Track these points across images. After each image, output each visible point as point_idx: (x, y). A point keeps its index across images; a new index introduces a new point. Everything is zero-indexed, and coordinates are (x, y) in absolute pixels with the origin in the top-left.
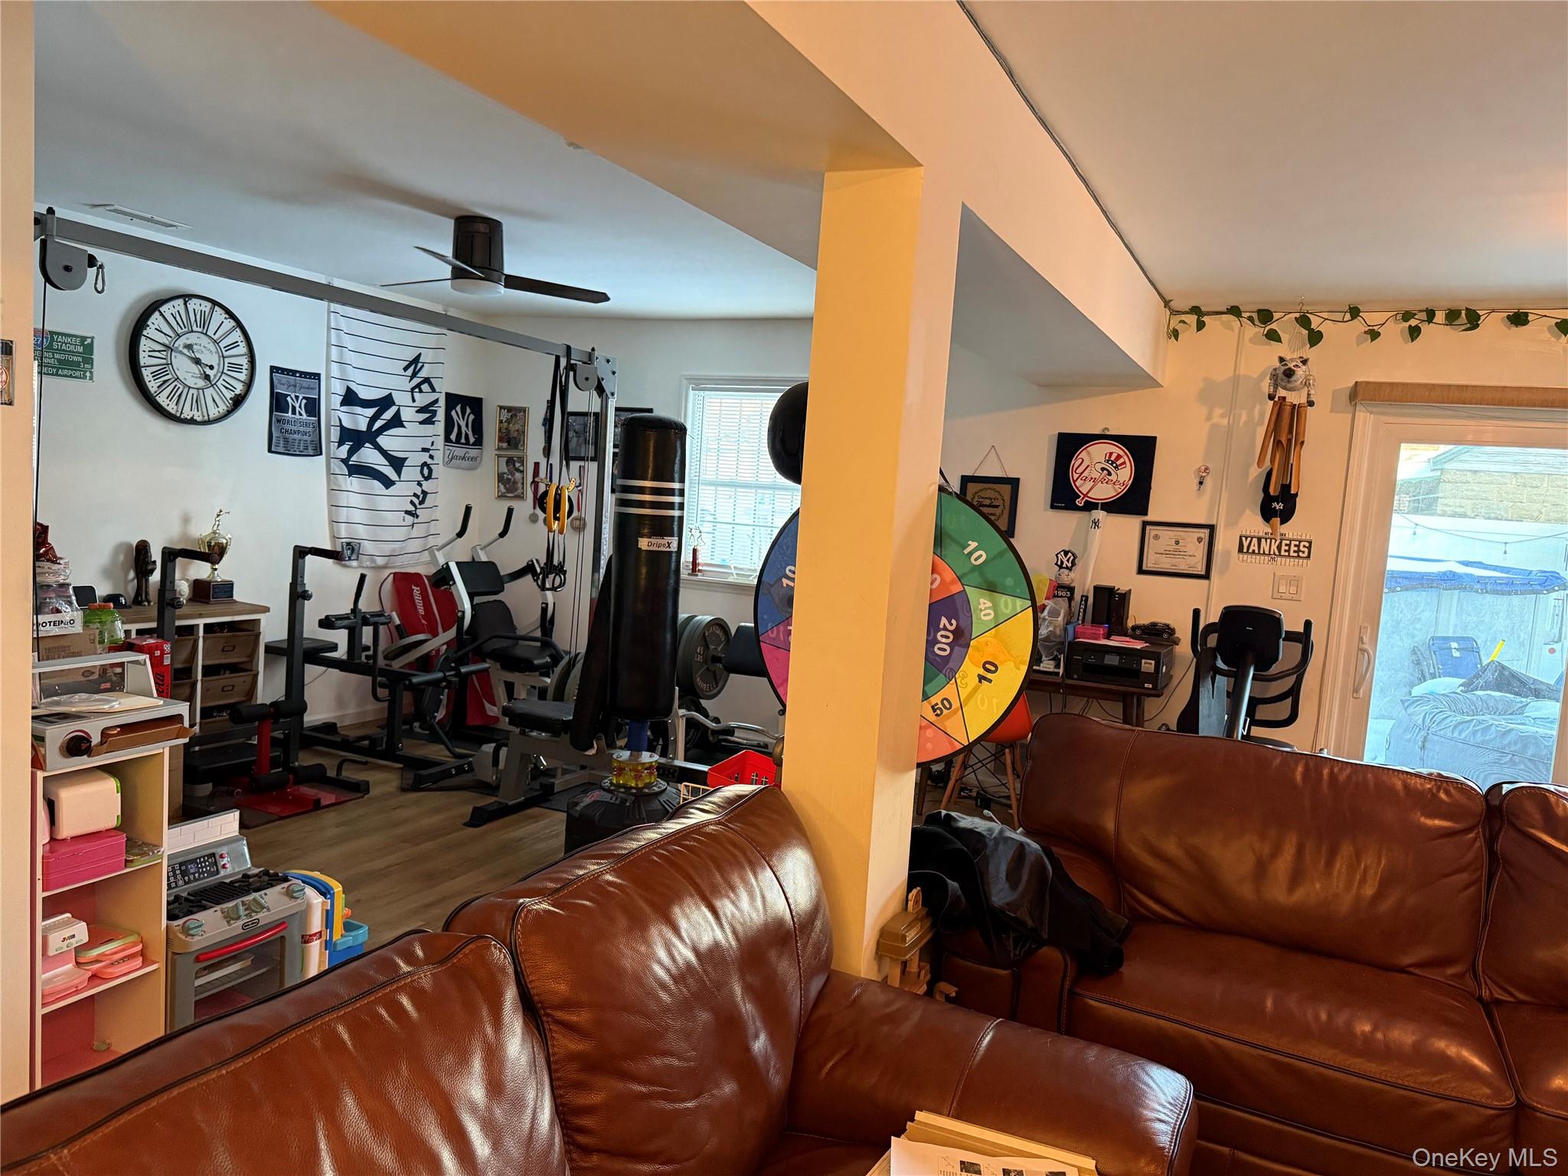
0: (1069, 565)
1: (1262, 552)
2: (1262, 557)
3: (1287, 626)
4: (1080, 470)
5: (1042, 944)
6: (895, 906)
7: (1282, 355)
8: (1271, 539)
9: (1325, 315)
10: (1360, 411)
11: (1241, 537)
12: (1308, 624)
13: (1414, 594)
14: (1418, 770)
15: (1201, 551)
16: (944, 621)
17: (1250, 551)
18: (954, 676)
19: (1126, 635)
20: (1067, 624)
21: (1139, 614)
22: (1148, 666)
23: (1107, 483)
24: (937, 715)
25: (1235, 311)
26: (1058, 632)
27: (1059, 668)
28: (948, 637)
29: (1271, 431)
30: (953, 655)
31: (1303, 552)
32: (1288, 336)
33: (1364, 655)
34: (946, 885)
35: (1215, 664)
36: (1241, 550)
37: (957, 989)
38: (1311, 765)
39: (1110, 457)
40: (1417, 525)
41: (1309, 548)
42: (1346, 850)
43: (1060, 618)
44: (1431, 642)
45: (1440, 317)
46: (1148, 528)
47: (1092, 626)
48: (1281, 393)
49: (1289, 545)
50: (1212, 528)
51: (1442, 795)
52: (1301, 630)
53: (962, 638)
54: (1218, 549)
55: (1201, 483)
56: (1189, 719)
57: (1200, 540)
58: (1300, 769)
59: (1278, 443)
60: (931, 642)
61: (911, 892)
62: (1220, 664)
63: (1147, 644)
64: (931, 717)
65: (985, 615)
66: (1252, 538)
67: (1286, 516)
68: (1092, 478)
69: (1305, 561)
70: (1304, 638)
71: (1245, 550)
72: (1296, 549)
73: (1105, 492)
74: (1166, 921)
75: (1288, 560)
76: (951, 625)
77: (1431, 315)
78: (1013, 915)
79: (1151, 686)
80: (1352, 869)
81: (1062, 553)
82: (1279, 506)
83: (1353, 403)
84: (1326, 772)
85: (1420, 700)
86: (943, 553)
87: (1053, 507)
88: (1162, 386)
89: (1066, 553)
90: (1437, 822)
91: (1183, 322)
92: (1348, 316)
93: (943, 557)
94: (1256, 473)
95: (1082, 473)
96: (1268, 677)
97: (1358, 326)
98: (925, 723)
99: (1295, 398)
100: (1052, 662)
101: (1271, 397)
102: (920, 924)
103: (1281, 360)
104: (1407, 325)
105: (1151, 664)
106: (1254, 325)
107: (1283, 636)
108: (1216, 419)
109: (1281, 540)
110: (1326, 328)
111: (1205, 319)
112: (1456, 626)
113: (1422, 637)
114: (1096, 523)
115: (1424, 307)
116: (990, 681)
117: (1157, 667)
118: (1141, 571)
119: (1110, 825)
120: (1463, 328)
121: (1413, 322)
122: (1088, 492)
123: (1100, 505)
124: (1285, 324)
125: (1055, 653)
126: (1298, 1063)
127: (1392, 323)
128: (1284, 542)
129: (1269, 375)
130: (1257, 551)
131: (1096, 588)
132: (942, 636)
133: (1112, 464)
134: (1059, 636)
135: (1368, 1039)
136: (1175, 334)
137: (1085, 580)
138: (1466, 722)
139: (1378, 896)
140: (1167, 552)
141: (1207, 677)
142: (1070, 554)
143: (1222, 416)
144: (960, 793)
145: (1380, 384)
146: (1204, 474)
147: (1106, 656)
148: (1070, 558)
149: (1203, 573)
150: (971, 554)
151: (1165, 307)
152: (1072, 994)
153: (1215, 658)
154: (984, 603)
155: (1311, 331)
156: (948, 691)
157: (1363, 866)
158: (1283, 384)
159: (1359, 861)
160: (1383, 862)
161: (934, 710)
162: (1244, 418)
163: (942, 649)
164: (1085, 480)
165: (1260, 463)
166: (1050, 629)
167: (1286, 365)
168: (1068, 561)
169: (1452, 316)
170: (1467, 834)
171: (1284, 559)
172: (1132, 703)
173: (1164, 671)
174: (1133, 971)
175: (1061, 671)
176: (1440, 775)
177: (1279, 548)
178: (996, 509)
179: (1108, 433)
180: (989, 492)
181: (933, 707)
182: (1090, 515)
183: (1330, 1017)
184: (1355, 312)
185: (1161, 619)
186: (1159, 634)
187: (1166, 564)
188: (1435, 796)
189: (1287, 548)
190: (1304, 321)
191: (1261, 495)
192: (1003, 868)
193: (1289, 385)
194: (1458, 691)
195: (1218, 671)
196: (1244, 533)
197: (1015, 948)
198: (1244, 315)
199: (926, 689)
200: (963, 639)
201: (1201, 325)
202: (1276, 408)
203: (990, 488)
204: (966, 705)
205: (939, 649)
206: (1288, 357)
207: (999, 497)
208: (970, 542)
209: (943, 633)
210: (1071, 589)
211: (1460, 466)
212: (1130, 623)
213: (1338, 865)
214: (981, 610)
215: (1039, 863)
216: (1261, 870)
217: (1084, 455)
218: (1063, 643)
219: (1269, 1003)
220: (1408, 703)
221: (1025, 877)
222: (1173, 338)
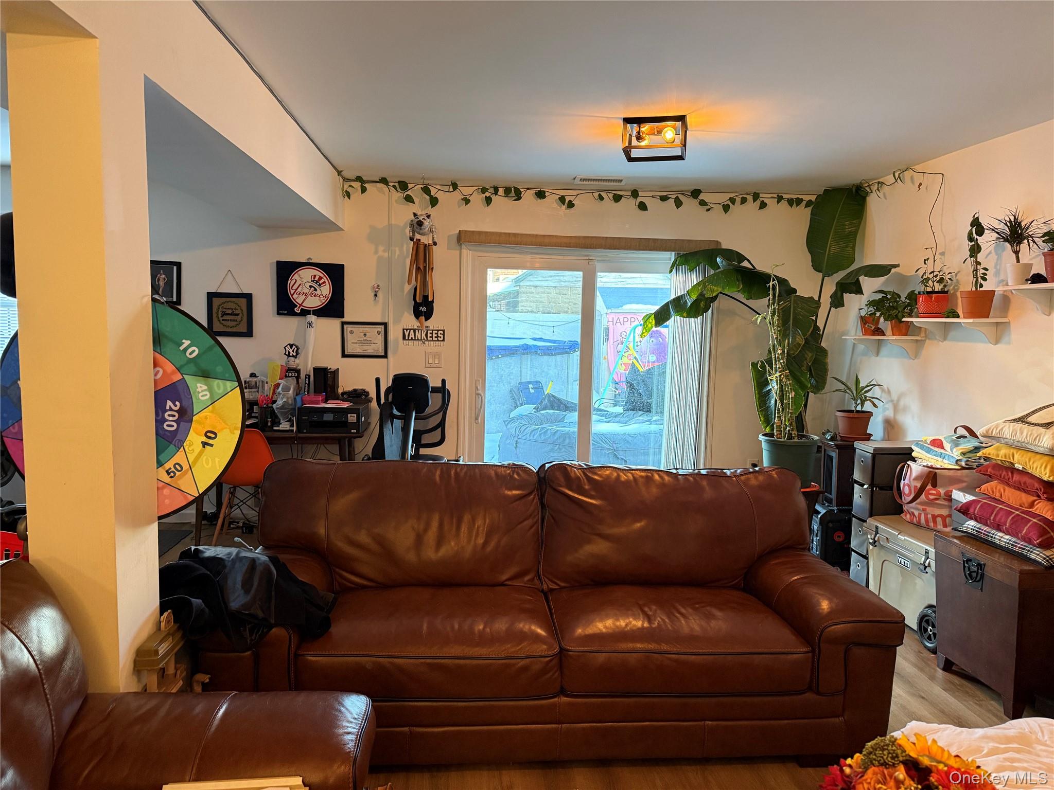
0: (295, 354)
1: (416, 339)
2: (417, 342)
3: (432, 384)
4: (295, 287)
5: (271, 627)
6: (149, 629)
7: (415, 212)
8: (421, 330)
9: (439, 187)
10: (464, 249)
11: (403, 330)
12: (444, 381)
13: (508, 358)
14: (503, 463)
15: (380, 339)
16: (169, 403)
17: (410, 338)
18: (182, 445)
19: (338, 399)
20: (297, 395)
21: (346, 384)
22: (352, 418)
23: (314, 296)
24: (171, 477)
25: (384, 181)
26: (290, 402)
27: (293, 427)
28: (174, 416)
29: (413, 261)
30: (180, 429)
31: (440, 337)
32: (418, 200)
33: (479, 397)
34: (190, 603)
35: (392, 412)
36: (404, 338)
37: (209, 676)
38: (444, 469)
39: (315, 277)
40: (509, 318)
41: (444, 335)
42: (467, 518)
43: (291, 392)
44: (519, 386)
45: (501, 191)
46: (346, 326)
47: (315, 395)
48: (417, 236)
49: (432, 333)
50: (385, 325)
51: (516, 476)
52: (440, 385)
53: (185, 415)
54: (390, 338)
55: (376, 295)
56: (379, 450)
57: (379, 333)
58: (438, 473)
59: (418, 269)
60: (160, 421)
61: (162, 615)
62: (395, 412)
63: (352, 404)
64: (166, 479)
65: (202, 396)
66: (410, 330)
67: (428, 315)
68: (304, 293)
69: (442, 343)
70: (442, 390)
71: (407, 338)
72: (436, 335)
73: (313, 303)
74: (364, 587)
75: (432, 342)
76: (176, 406)
77: (496, 190)
78: (247, 612)
79: (355, 431)
80: (470, 530)
81: (289, 346)
82: (424, 309)
83: (459, 244)
84: (453, 472)
85: (512, 420)
86: (162, 350)
87: (278, 314)
88: (343, 230)
89: (291, 346)
90: (514, 492)
91: (350, 186)
92: (451, 189)
93: (163, 354)
94: (408, 288)
95: (296, 289)
96: (423, 417)
97: (457, 196)
98: (161, 484)
99: (426, 240)
100: (288, 423)
101: (412, 239)
102: (171, 638)
103: (415, 215)
104: (484, 195)
105: (354, 416)
106: (397, 191)
107: (430, 390)
108: (380, 253)
109: (427, 330)
110: (440, 196)
111: (366, 185)
112: (531, 375)
113: (514, 382)
114: (310, 324)
115: (492, 185)
116: (212, 445)
117: (358, 418)
118: (344, 355)
119: (322, 531)
120: (514, 199)
121: (487, 194)
122: (302, 303)
123: (312, 311)
124: (415, 191)
125: (290, 416)
126: (443, 661)
127: (476, 194)
128: (429, 332)
129: (409, 225)
130: (414, 338)
131: (314, 369)
132: (169, 415)
133: (316, 283)
134: (292, 404)
135: (482, 633)
136: (348, 195)
137: (307, 363)
138: (537, 429)
139: (486, 543)
140: (360, 342)
141: (388, 421)
142: (294, 347)
143: (384, 251)
144: (229, 526)
145: (473, 232)
146: (377, 290)
147: (325, 415)
148: (294, 349)
149: (383, 354)
150: (185, 350)
151: (338, 175)
152: (297, 656)
153: (392, 408)
154: (201, 387)
155: (431, 197)
156: (179, 458)
157: (476, 526)
158: (418, 230)
159: (474, 524)
160: (487, 521)
161: (168, 473)
162: (397, 253)
163: (170, 424)
164: (299, 294)
165: (409, 282)
166: (284, 400)
167: (418, 218)
168: (293, 351)
169: (507, 191)
170: (530, 496)
171: (430, 342)
172: (345, 443)
173: (363, 420)
174: (339, 629)
175: (295, 429)
176: (514, 464)
177: (426, 335)
178: (236, 316)
179: (311, 261)
180: (231, 304)
181: (167, 471)
182: (306, 318)
183: (460, 626)
184: (455, 186)
185: (360, 386)
186: (358, 396)
187: (358, 350)
188: (512, 477)
189: (431, 335)
190: (426, 190)
191: (413, 303)
192: (239, 579)
193: (421, 232)
194: (533, 412)
195: (394, 417)
196: (405, 327)
197: (251, 635)
198: (390, 184)
199: (160, 458)
200: (187, 416)
201: (364, 190)
202: (415, 246)
203: (230, 301)
204: (194, 467)
205: (167, 426)
206: (419, 213)
207: (238, 308)
208: (184, 341)
209: (170, 413)
210: (298, 371)
211: (528, 283)
212: (340, 391)
213: (464, 528)
214: (199, 393)
215: (267, 570)
216: (419, 540)
217: (296, 277)
218: (294, 409)
219: (425, 627)
220: (507, 422)
221: (256, 583)
222: (346, 197)
